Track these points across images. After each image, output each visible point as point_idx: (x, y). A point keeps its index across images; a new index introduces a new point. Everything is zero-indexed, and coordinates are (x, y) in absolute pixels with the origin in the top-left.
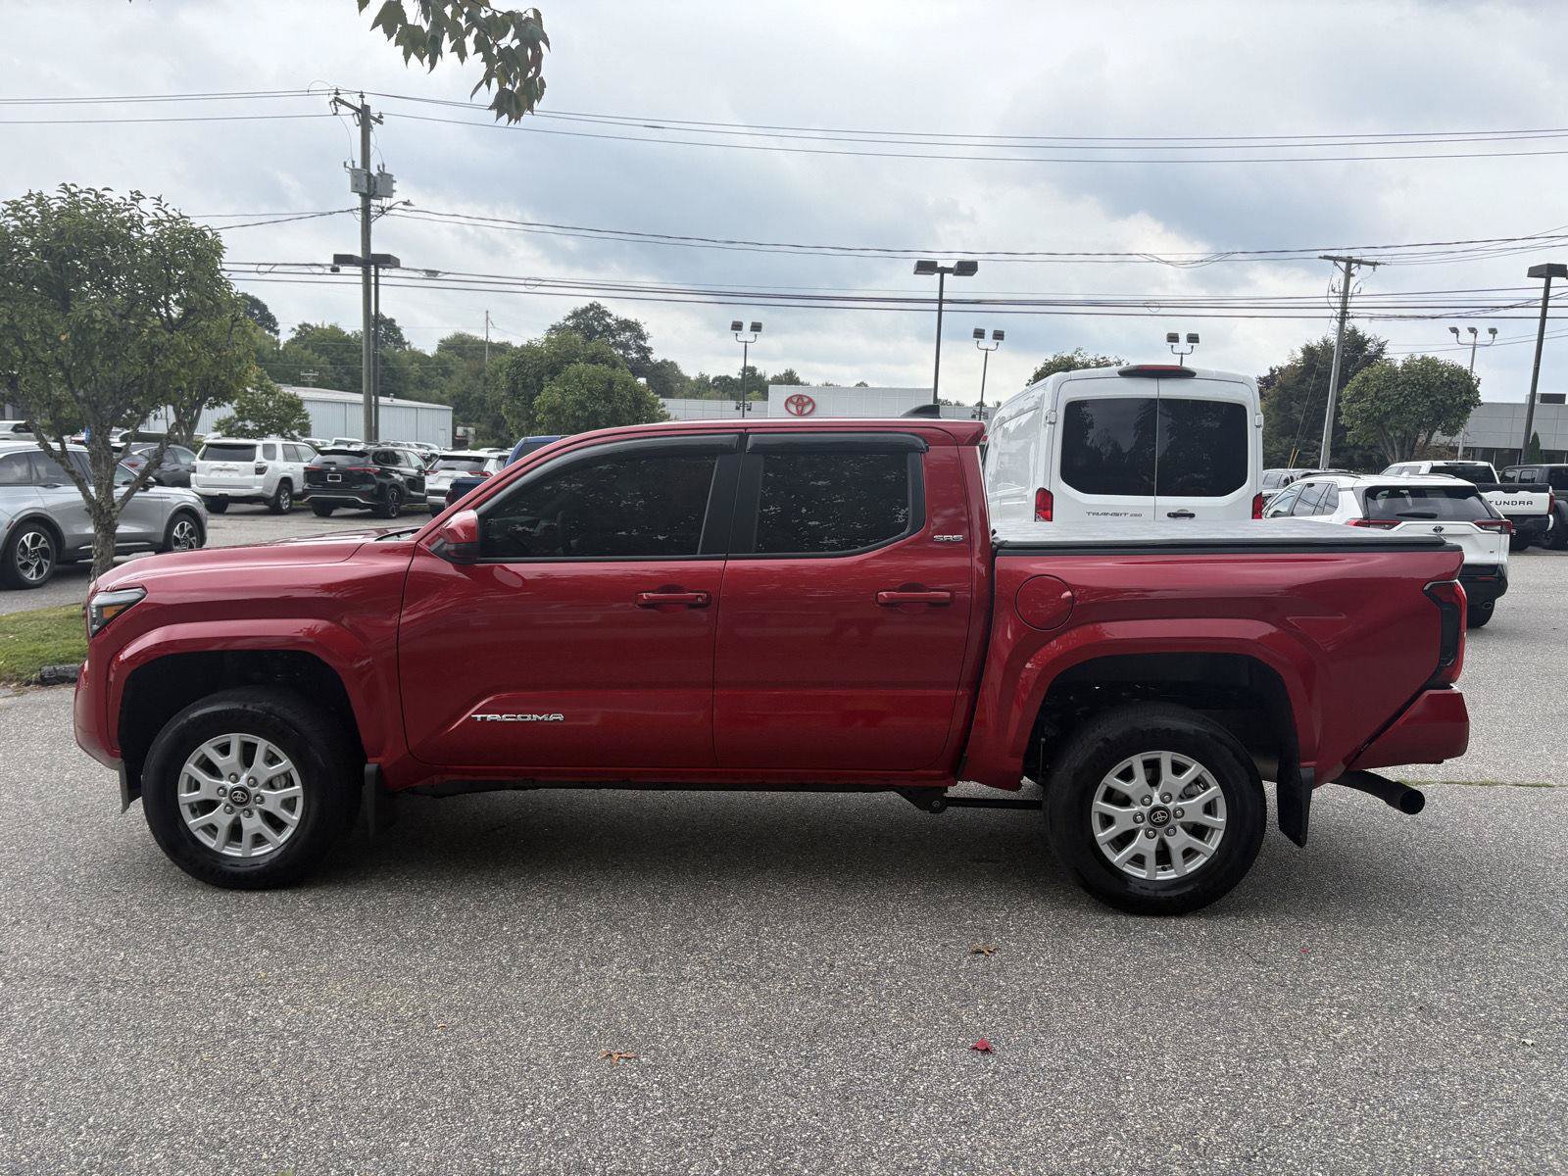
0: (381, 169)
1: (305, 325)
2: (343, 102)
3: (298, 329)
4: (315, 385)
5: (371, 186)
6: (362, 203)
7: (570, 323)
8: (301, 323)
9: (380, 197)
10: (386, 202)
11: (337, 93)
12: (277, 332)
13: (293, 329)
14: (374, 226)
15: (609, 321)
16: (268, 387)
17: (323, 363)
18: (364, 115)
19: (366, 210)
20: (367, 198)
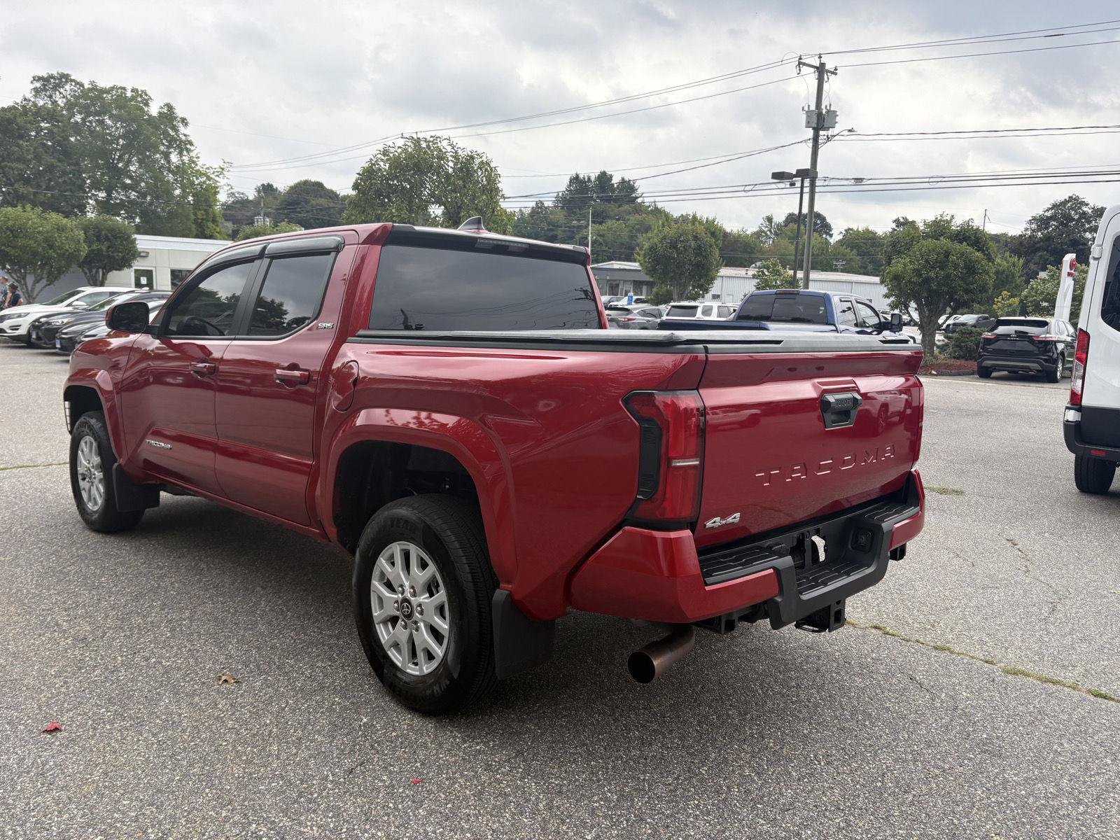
0: (828, 108)
1: (849, 229)
2: (804, 64)
3: (844, 232)
4: (842, 271)
5: (821, 121)
6: (814, 135)
7: (1048, 214)
8: (846, 228)
9: (828, 129)
10: (830, 132)
11: (800, 59)
12: (831, 236)
13: (841, 233)
14: (821, 151)
15: (1085, 209)
16: (778, 271)
17: (853, 255)
18: (821, 70)
19: (816, 139)
20: (816, 130)
